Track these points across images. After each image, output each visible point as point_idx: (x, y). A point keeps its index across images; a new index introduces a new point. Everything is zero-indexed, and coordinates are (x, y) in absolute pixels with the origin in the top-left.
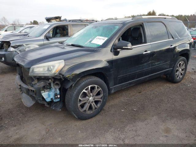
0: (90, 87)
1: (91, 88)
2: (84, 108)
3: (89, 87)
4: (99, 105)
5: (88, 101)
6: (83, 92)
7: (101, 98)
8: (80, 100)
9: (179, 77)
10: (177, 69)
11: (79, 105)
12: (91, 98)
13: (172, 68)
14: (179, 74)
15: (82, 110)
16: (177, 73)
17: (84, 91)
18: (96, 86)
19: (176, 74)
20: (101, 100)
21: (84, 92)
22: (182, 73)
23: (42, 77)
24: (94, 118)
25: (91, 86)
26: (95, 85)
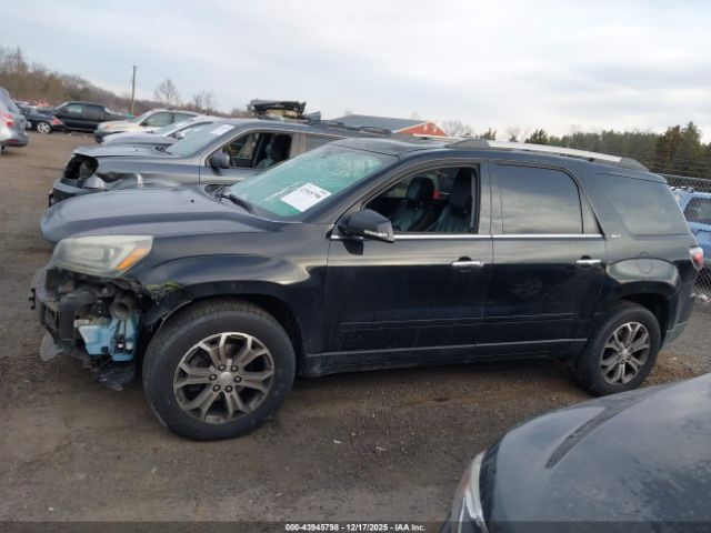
0: (224, 336)
1: (229, 340)
2: (196, 403)
3: (219, 338)
4: (254, 405)
5: (214, 383)
6: (195, 347)
7: (265, 382)
8: (183, 374)
9: (615, 379)
10: (608, 346)
11: (177, 386)
12: (226, 376)
13: (585, 340)
14: (617, 366)
15: (185, 406)
16: (611, 363)
17: (201, 344)
18: (250, 339)
19: (603, 363)
20: (266, 391)
21: (200, 349)
22: (633, 365)
23: (83, 277)
24: (230, 441)
25: (230, 334)
26: (245, 335)
